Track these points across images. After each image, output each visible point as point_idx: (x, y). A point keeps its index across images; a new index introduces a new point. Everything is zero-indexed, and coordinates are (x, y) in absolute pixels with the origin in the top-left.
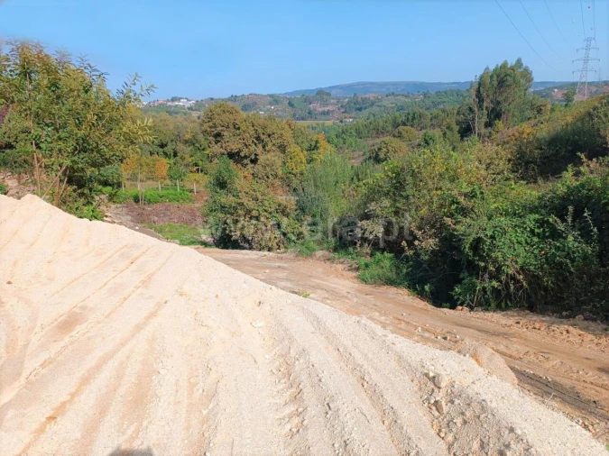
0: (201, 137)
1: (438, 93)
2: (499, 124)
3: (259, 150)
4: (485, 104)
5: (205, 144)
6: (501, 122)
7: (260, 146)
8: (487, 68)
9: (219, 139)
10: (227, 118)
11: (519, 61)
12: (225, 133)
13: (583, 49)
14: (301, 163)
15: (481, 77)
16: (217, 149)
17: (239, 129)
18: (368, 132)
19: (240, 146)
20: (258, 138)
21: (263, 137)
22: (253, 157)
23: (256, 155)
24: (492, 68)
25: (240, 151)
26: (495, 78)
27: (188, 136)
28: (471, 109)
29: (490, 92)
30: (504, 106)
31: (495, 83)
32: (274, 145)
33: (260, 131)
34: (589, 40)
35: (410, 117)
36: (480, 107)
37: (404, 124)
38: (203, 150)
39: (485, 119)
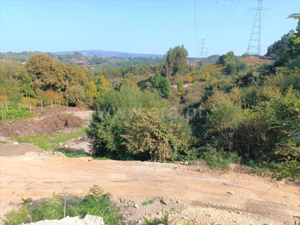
0: (27, 74)
1: (135, 58)
2: (177, 74)
3: (67, 83)
4: (171, 65)
5: (30, 79)
6: (178, 74)
7: (67, 81)
8: (171, 48)
9: (40, 76)
10: (45, 63)
11: (182, 46)
12: (45, 73)
13: (201, 43)
14: (94, 91)
15: (169, 52)
16: (38, 82)
17: (54, 70)
18: (109, 75)
19: (56, 81)
20: (66, 76)
21: (69, 76)
22: (63, 87)
23: (65, 86)
24: (173, 48)
25: (56, 83)
26: (175, 53)
27: (17, 74)
28: (164, 67)
29: (173, 60)
30: (179, 66)
31: (175, 55)
32: (76, 80)
33: (67, 72)
34: (203, 40)
35: (130, 69)
36: (169, 66)
37: (127, 72)
38: (29, 82)
39: (171, 72)
